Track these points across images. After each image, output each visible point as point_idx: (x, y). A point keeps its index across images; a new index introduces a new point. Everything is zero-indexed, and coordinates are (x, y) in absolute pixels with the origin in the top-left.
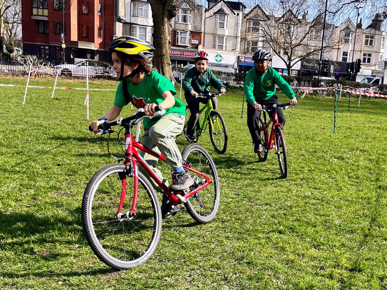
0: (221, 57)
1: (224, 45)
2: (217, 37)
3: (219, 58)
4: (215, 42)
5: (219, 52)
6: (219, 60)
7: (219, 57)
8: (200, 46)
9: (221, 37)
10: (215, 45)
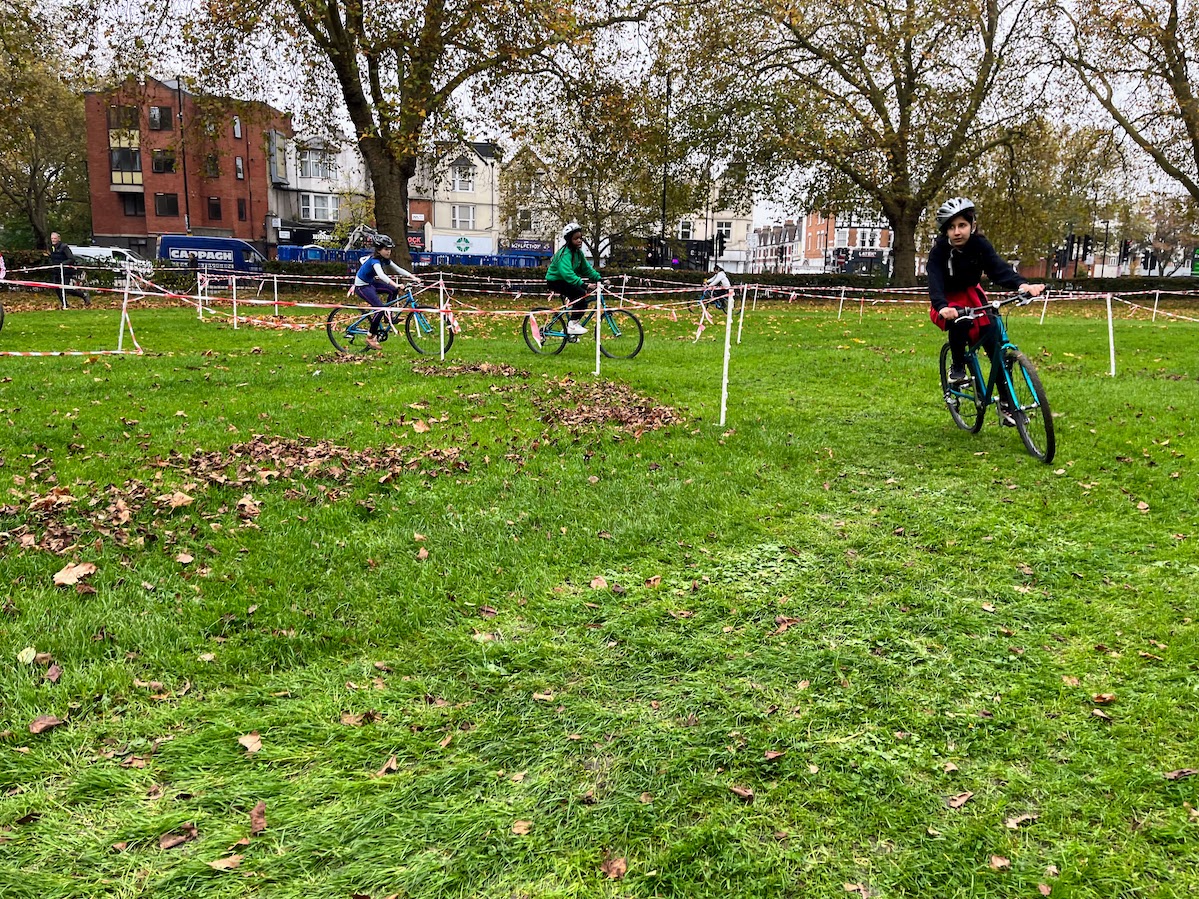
0: (467, 241)
1: (471, 221)
2: (457, 208)
3: (463, 245)
4: (454, 216)
5: (463, 233)
6: (463, 247)
7: (463, 242)
8: (428, 224)
9: (465, 206)
10: (454, 221)
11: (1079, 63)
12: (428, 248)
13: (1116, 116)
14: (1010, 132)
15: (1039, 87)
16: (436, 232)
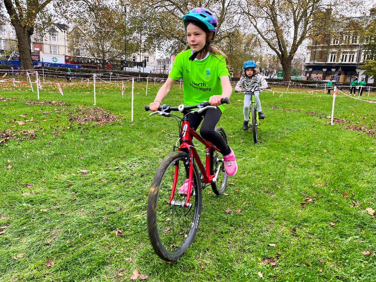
0: (56, 59)
1: (57, 51)
2: (52, 46)
3: (55, 60)
4: (51, 49)
5: (55, 56)
6: (55, 61)
7: (55, 59)
8: (41, 52)
9: (55, 46)
10: (51, 51)
11: (248, 14)
12: (41, 60)
13: (258, 31)
14: (230, 34)
15: (237, 20)
16: (44, 55)
